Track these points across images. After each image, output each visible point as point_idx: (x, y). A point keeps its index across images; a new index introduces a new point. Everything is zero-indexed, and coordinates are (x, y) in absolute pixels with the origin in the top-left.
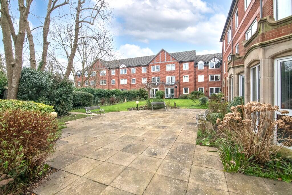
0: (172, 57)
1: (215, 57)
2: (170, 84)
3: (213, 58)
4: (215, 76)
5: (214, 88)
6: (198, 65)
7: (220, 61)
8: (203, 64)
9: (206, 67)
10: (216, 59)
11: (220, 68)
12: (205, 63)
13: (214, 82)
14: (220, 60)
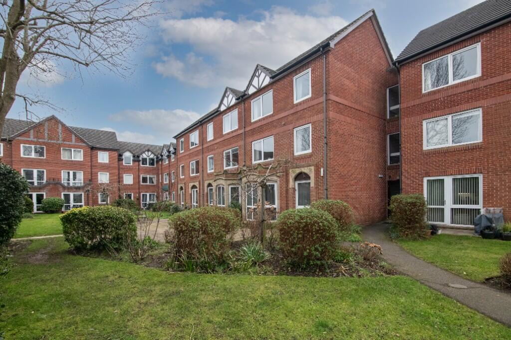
0: (76, 136)
1: (148, 151)
2: (71, 185)
3: (146, 151)
4: (148, 176)
5: (148, 195)
6: (123, 157)
7: (155, 157)
8: (132, 158)
9: (137, 163)
10: (150, 153)
11: (155, 166)
12: (134, 156)
13: (147, 185)
14: (155, 155)
